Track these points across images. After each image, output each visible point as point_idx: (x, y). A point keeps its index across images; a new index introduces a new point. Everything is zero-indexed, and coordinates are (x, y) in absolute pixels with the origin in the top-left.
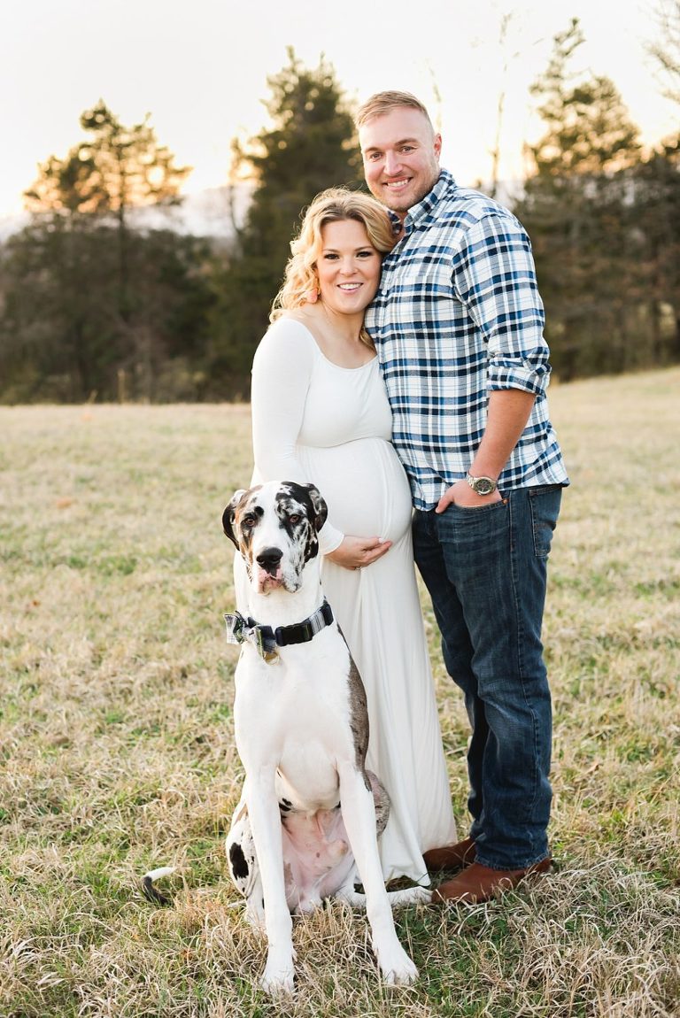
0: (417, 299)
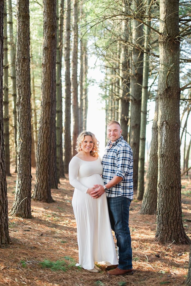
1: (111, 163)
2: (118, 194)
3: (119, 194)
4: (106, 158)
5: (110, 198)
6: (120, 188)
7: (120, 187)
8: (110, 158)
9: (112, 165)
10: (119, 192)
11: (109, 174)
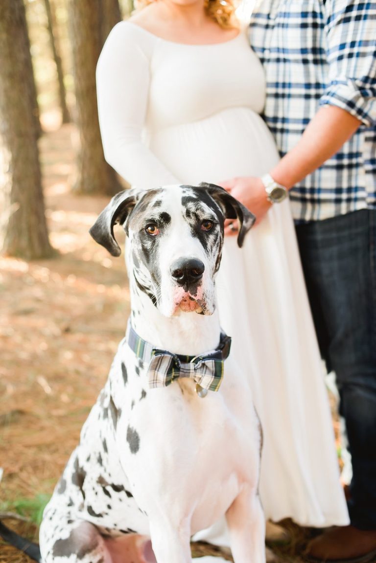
0: (304, 26)
1: (304, 51)
2: (349, 200)
3: (356, 200)
4: (267, 27)
5: (312, 222)
6: (361, 170)
7: (357, 165)
8: (295, 26)
9: (305, 62)
10: (357, 189)
11: (294, 109)
